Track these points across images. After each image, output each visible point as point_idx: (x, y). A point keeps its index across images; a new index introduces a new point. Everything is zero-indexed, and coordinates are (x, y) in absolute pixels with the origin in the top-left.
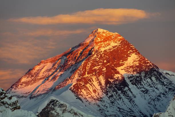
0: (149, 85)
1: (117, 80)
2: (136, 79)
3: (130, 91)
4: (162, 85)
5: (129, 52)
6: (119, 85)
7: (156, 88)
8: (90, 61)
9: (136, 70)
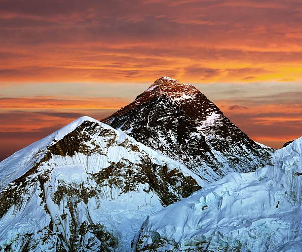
0: (240, 153)
1: (194, 140)
2: (221, 143)
3: (214, 157)
4: (257, 156)
5: (207, 110)
6: (197, 147)
7: (249, 159)
8: (154, 109)
9: (219, 133)
